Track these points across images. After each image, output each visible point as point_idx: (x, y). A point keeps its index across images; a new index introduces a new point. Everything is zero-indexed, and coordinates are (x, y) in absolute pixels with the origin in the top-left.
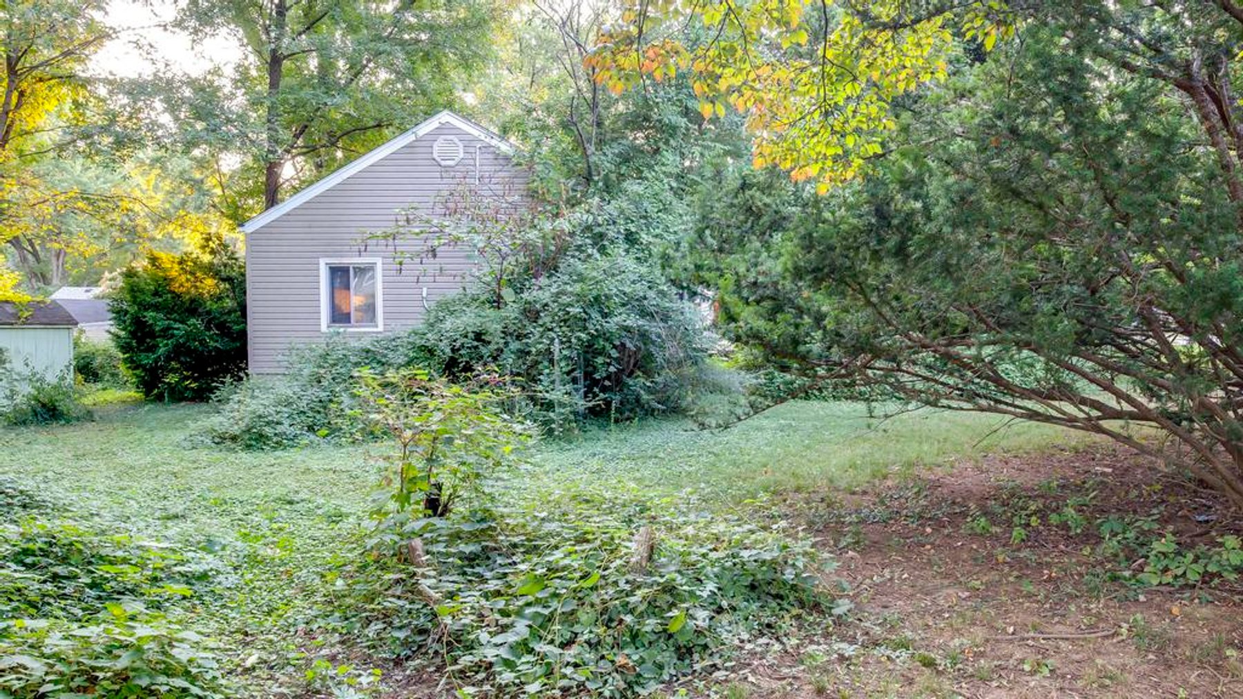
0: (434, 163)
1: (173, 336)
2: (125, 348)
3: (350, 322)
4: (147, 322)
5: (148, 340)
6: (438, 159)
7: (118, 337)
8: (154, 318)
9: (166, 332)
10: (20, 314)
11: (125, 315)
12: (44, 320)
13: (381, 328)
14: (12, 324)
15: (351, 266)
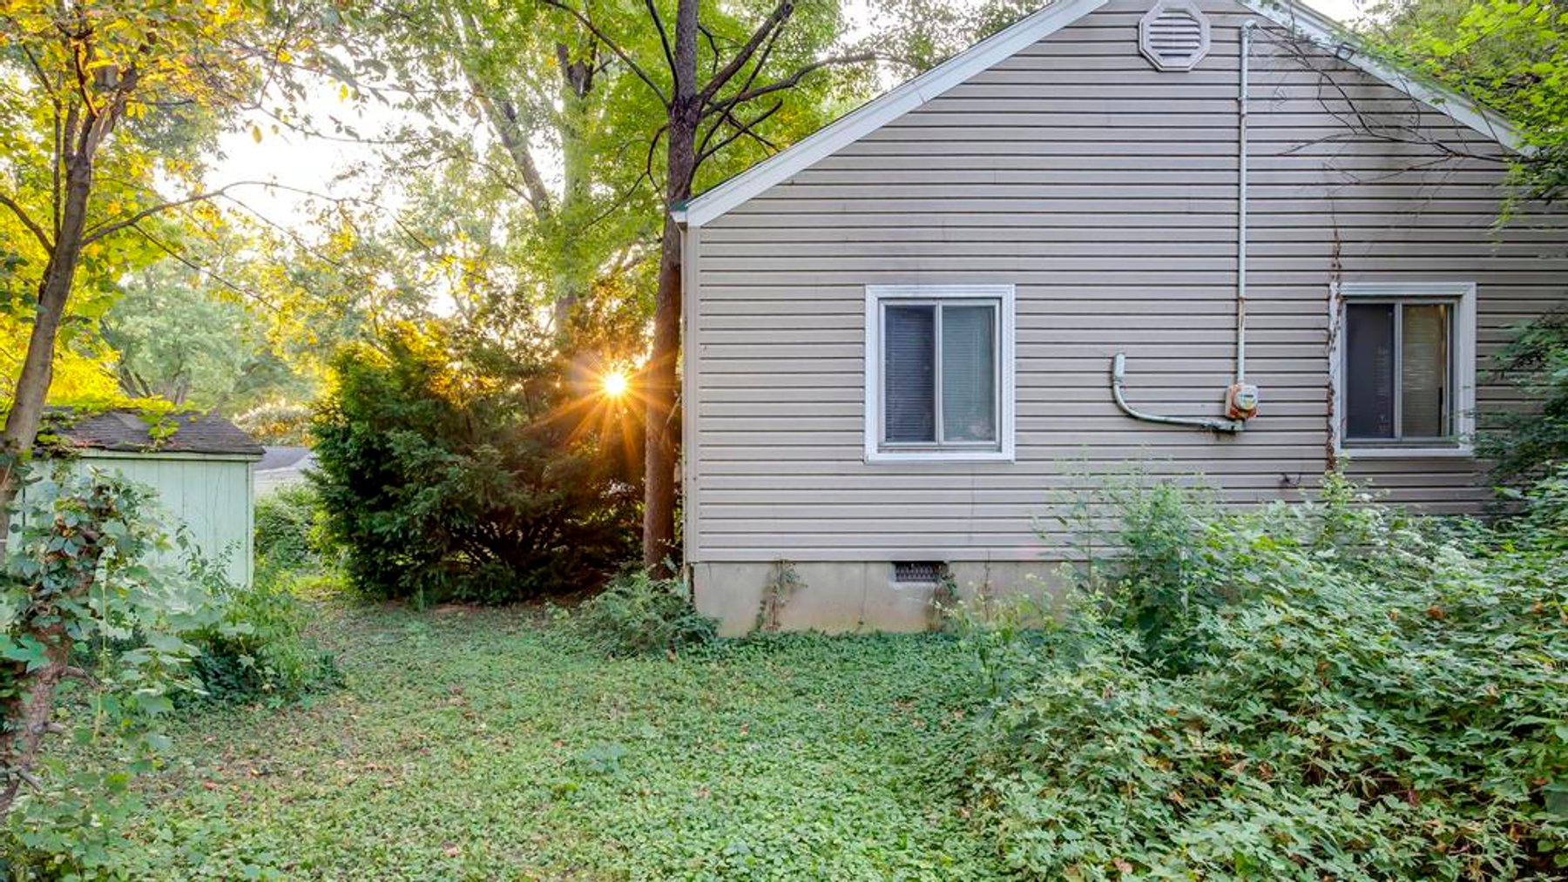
0: (1142, 63)
1: (441, 478)
2: (333, 504)
3: (930, 436)
4: (392, 450)
5: (386, 488)
6: (1154, 54)
7: (322, 482)
8: (408, 442)
9: (431, 473)
10: (153, 431)
11: (344, 440)
12: (200, 445)
13: (1009, 453)
14: (138, 450)
15: (939, 306)
